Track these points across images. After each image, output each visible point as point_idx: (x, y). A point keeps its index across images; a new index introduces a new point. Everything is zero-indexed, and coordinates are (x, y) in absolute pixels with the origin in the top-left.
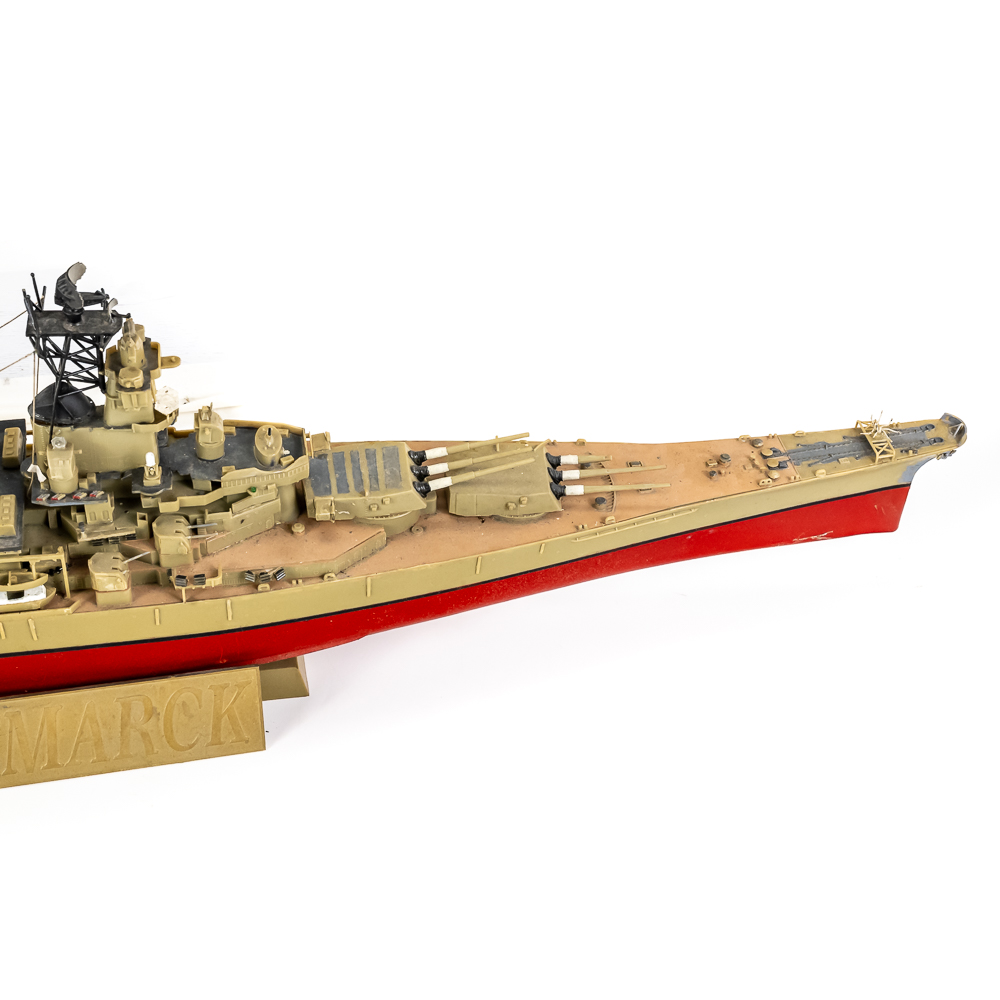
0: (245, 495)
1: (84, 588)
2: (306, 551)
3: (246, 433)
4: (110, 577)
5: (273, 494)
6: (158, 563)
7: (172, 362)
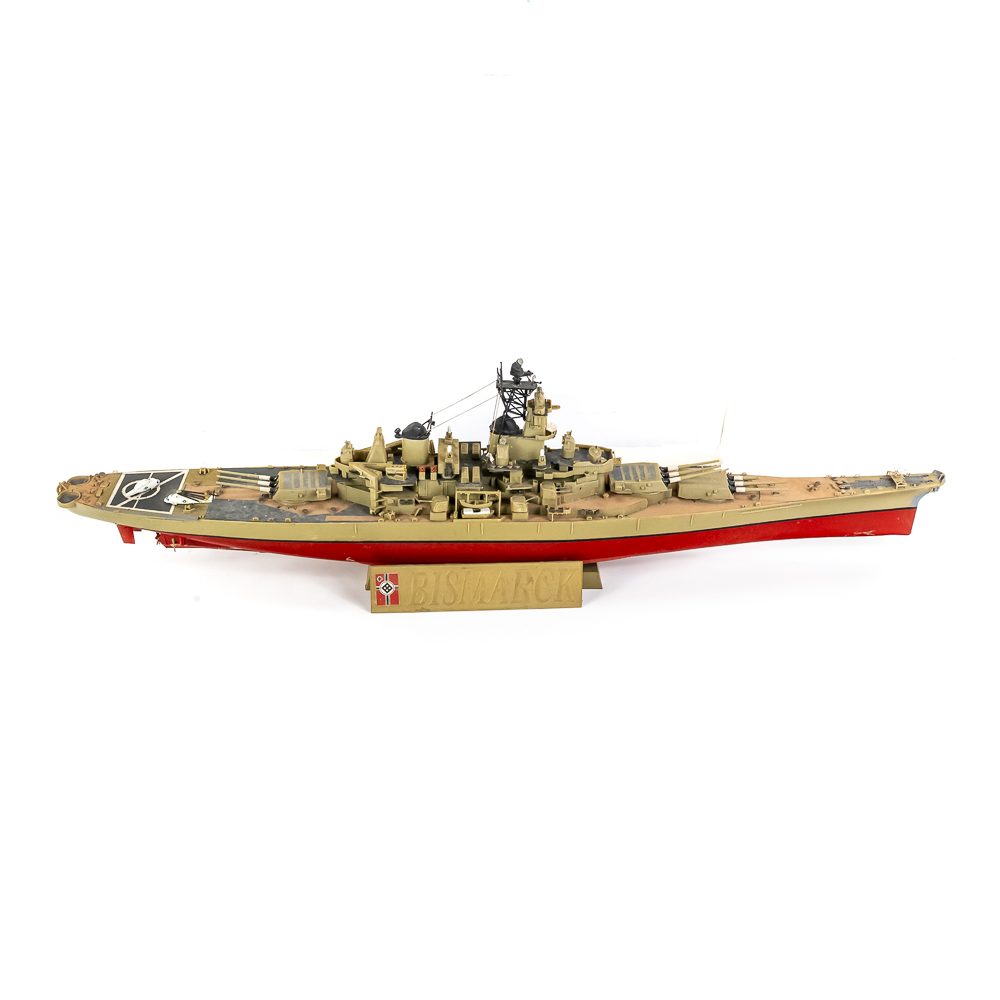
0: (583, 476)
1: (507, 513)
2: (609, 505)
3: (584, 451)
4: (519, 506)
5: (595, 477)
6: (541, 504)
7: (556, 407)
